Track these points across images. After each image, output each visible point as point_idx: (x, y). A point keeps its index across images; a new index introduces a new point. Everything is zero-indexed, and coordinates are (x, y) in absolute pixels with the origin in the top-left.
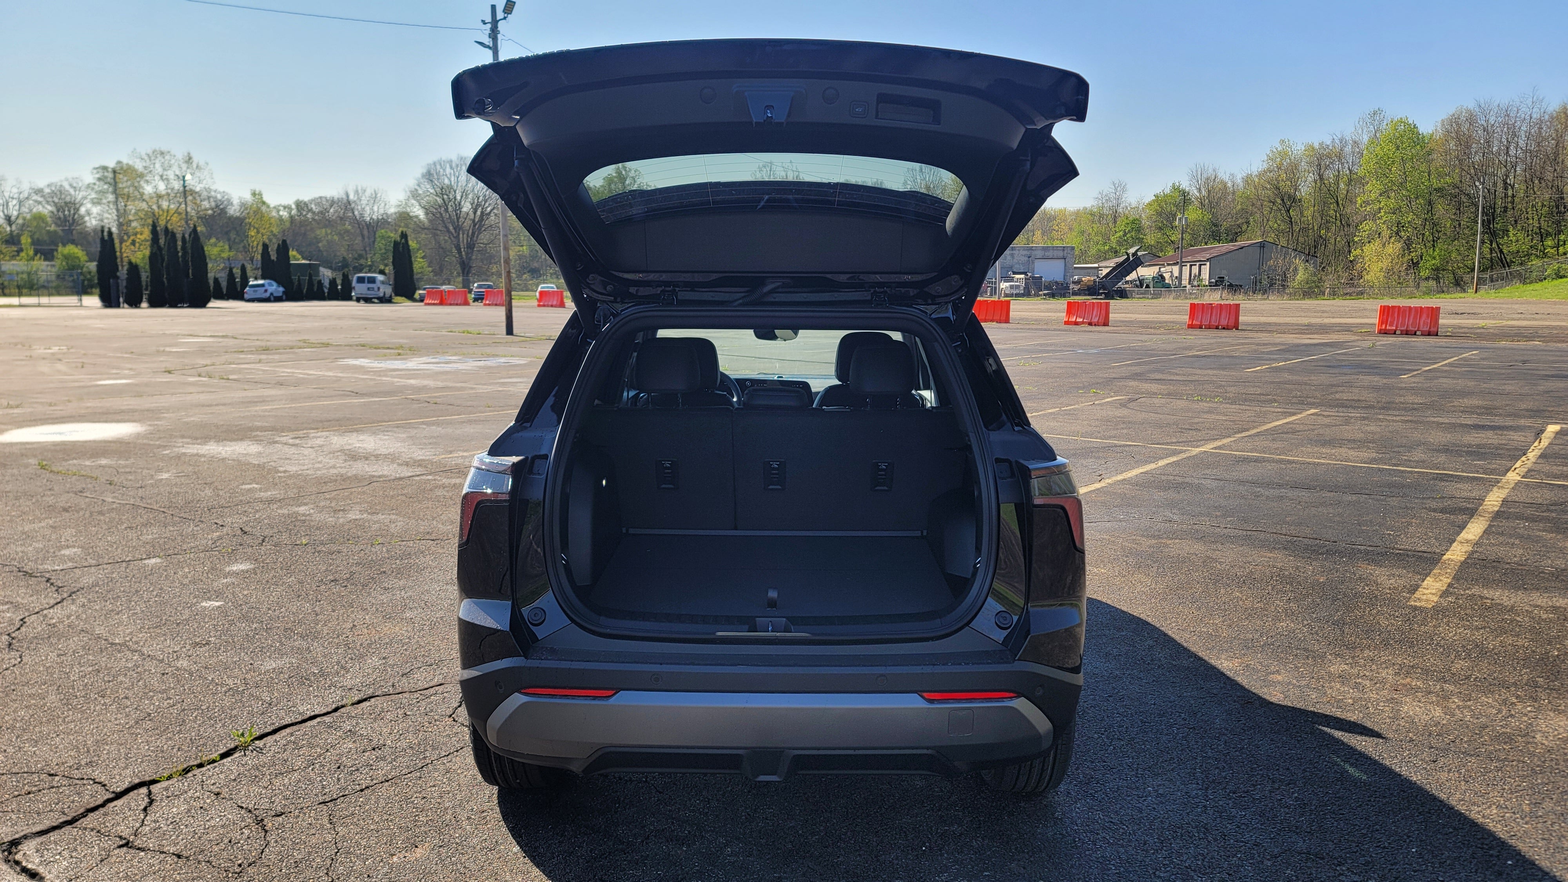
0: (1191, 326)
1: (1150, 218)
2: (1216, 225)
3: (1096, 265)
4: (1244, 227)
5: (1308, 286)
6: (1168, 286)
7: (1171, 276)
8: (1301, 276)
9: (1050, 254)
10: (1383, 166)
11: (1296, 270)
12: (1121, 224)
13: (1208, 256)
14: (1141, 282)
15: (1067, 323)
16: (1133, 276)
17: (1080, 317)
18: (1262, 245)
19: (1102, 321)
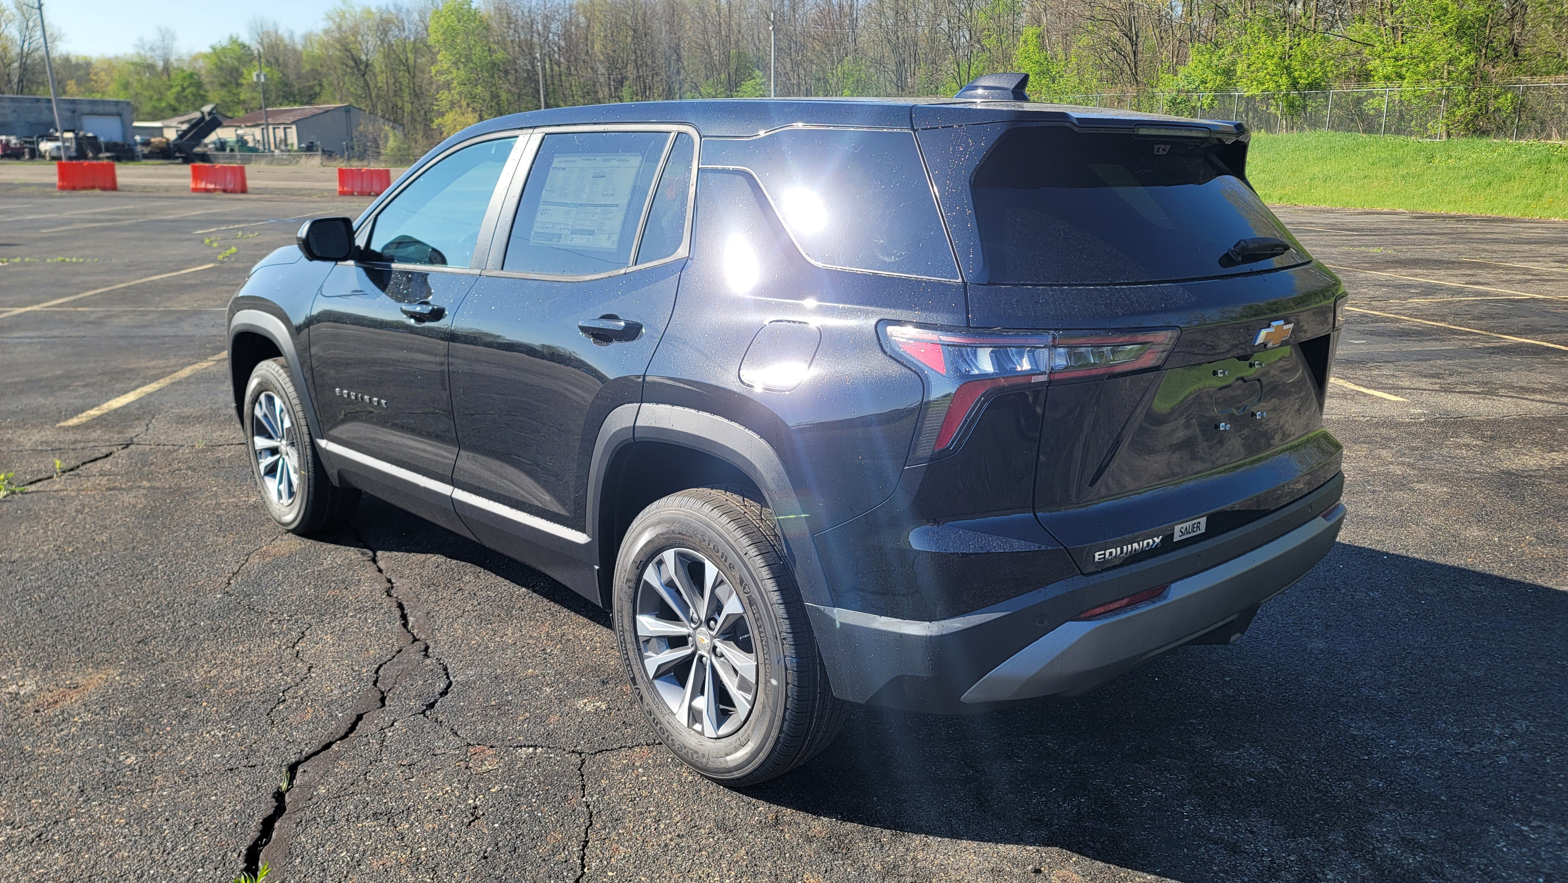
0: (342, 193)
1: (210, 72)
2: (286, 85)
3: (157, 124)
4: (317, 89)
5: (399, 153)
6: (254, 150)
7: (254, 139)
8: (391, 143)
9: (99, 109)
10: (450, 35)
11: (386, 137)
12: (177, 80)
13: (292, 119)
14: (222, 146)
15: (195, 190)
16: (212, 137)
17: (211, 183)
18: (347, 110)
19: (238, 187)
